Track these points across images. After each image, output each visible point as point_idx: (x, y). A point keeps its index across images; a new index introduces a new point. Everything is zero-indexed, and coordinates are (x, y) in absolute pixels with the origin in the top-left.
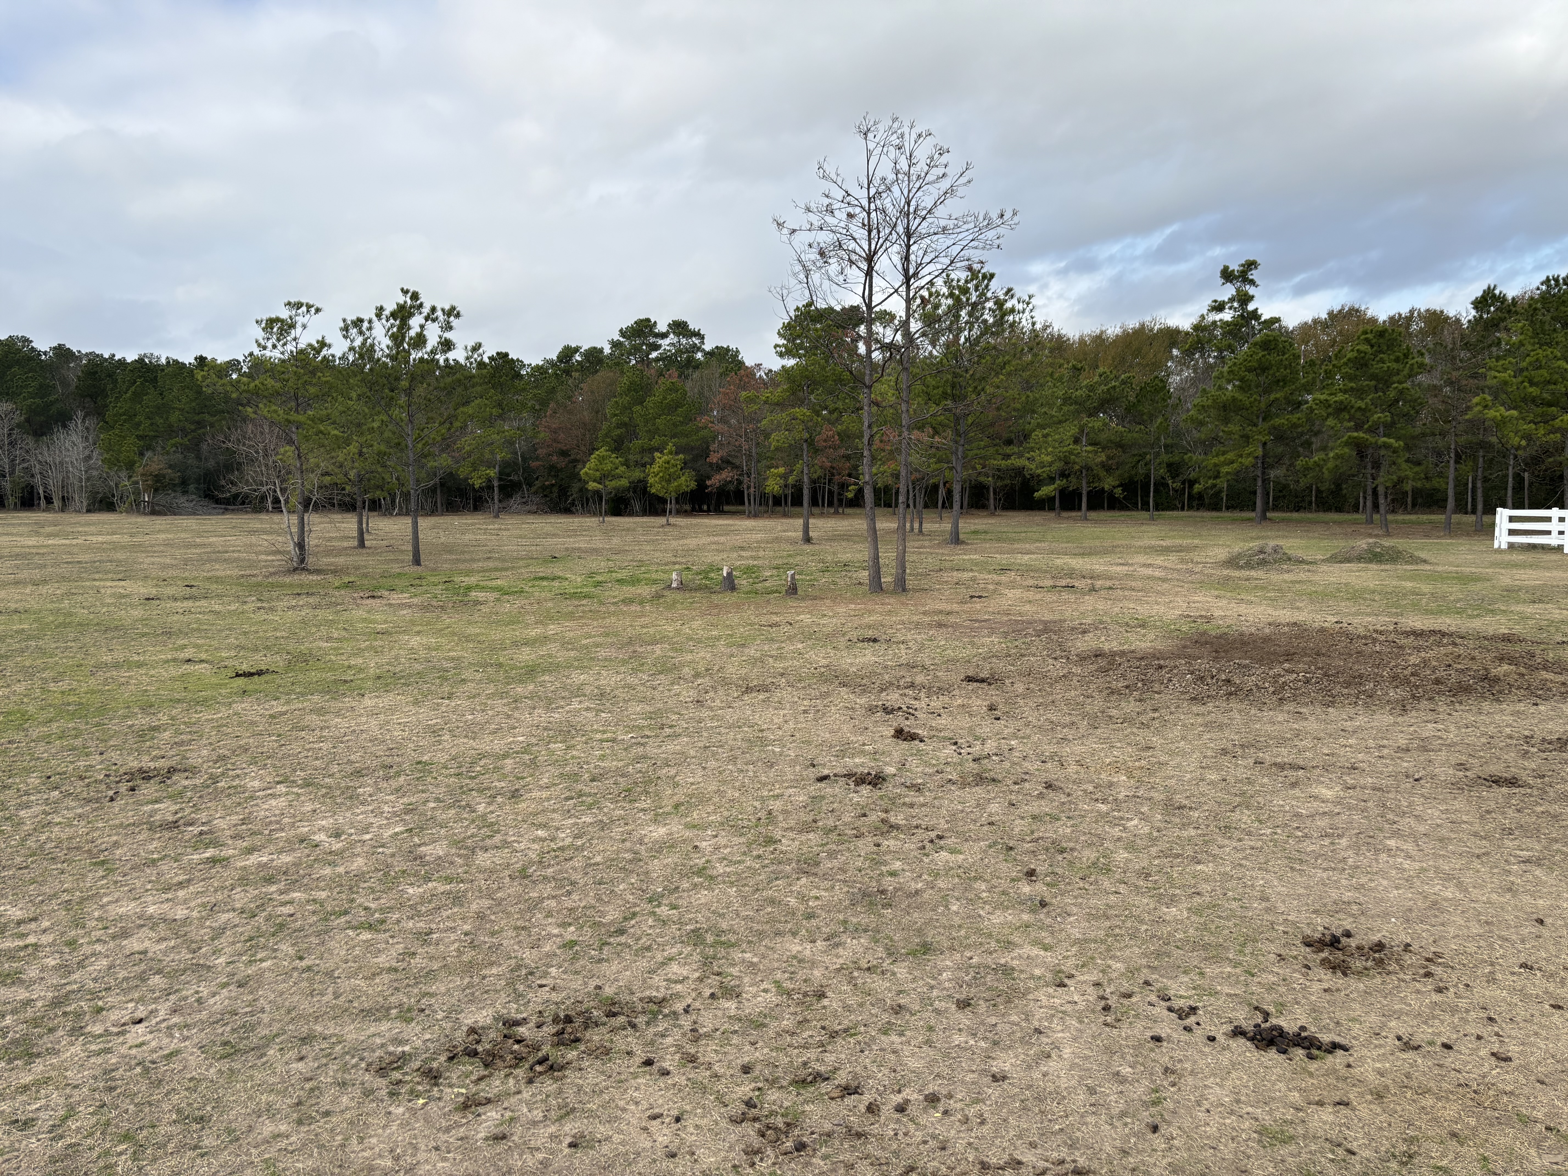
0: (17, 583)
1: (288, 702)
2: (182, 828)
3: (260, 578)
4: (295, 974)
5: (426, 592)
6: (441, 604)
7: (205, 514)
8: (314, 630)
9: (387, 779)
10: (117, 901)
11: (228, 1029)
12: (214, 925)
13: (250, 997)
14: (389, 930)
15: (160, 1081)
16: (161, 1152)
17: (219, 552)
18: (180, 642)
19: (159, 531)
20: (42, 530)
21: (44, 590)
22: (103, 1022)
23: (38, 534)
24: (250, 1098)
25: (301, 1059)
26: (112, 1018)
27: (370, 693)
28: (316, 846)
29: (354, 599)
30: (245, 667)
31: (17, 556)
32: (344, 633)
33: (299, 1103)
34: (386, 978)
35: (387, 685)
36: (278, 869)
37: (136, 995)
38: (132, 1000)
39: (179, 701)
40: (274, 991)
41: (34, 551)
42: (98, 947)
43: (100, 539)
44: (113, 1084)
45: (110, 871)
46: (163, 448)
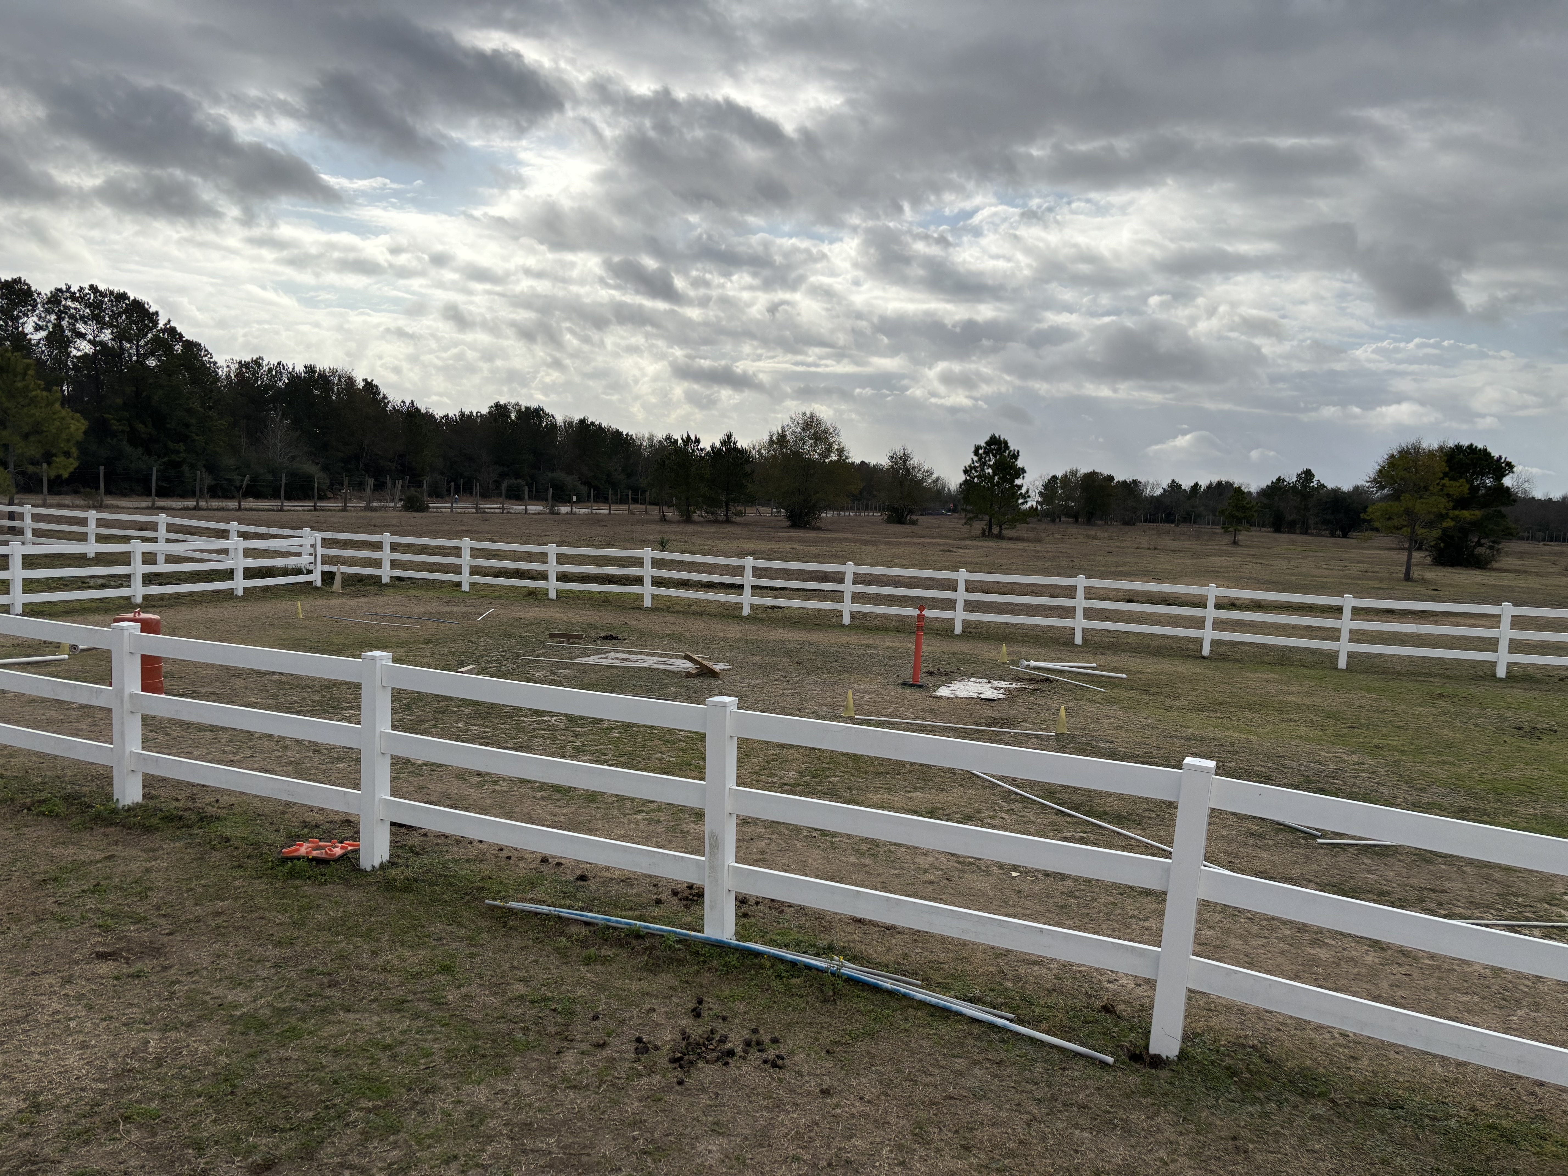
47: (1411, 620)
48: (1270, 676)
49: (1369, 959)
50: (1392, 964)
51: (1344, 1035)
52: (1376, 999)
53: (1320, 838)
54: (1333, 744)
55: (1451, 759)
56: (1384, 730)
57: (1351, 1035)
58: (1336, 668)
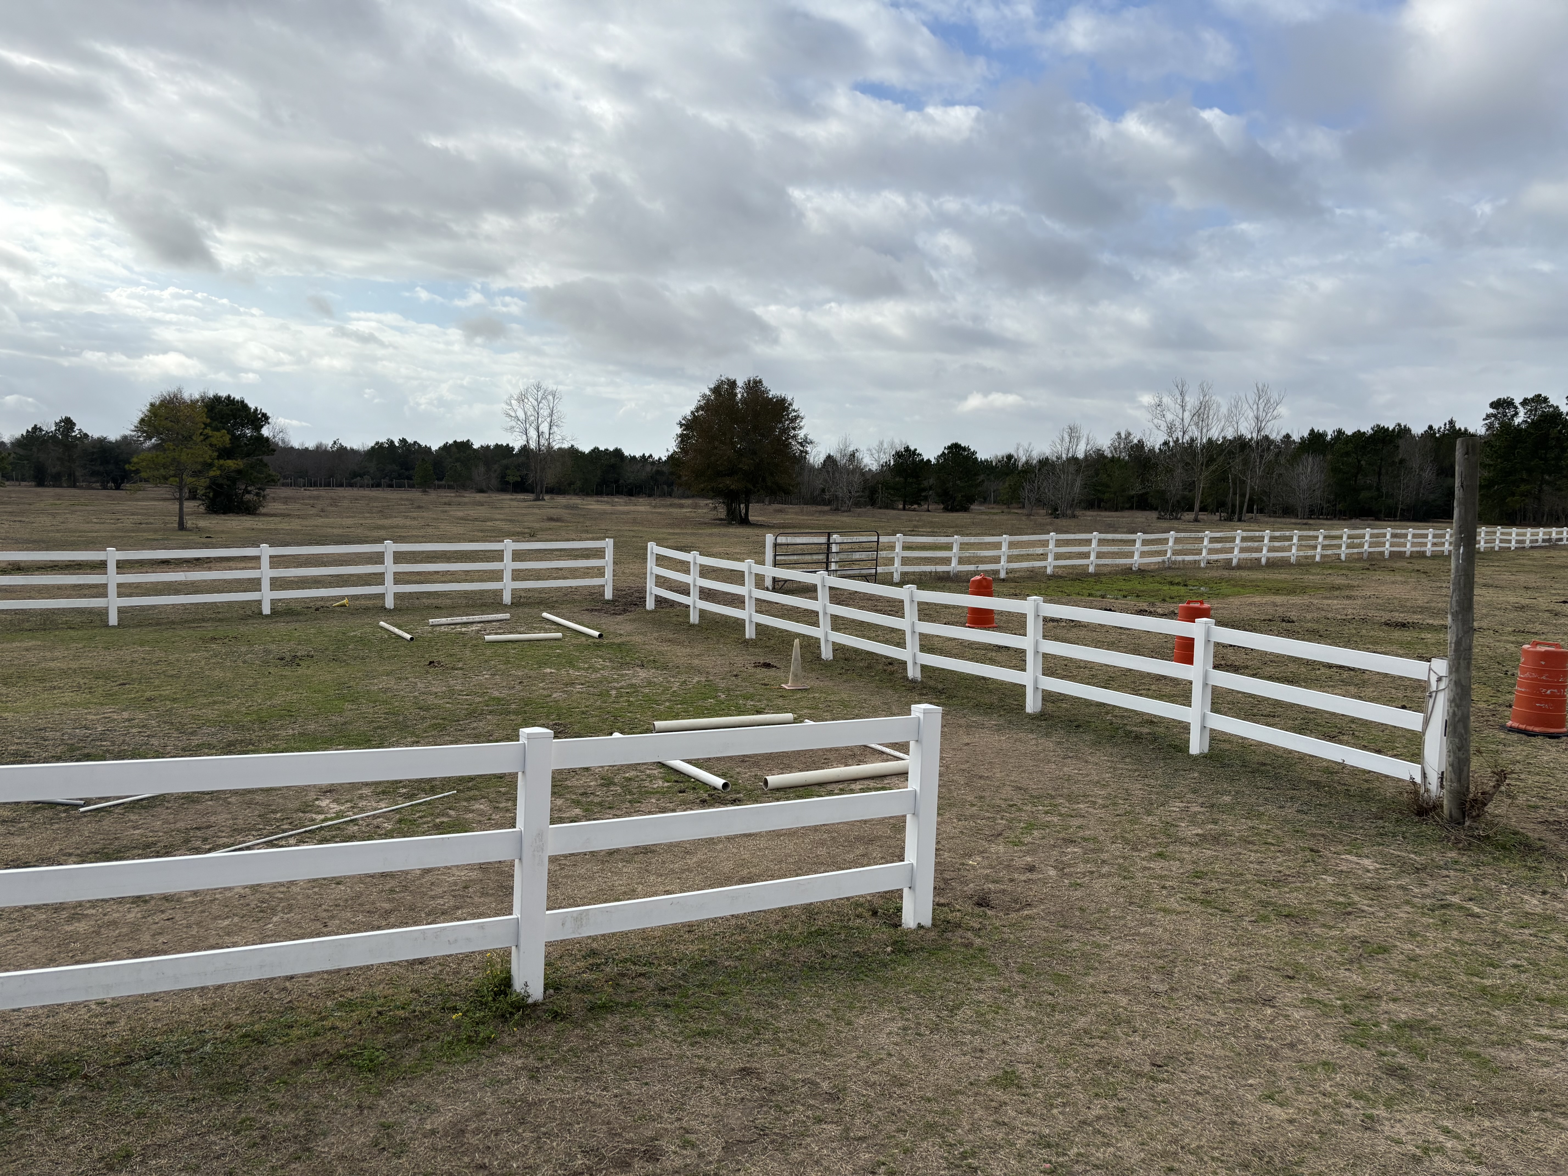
47: (186, 569)
48: (30, 644)
49: (130, 917)
50: (155, 913)
51: (100, 1003)
52: (137, 954)
53: (82, 806)
54: (102, 704)
55: (221, 698)
56: (157, 682)
57: (109, 1001)
58: (107, 626)
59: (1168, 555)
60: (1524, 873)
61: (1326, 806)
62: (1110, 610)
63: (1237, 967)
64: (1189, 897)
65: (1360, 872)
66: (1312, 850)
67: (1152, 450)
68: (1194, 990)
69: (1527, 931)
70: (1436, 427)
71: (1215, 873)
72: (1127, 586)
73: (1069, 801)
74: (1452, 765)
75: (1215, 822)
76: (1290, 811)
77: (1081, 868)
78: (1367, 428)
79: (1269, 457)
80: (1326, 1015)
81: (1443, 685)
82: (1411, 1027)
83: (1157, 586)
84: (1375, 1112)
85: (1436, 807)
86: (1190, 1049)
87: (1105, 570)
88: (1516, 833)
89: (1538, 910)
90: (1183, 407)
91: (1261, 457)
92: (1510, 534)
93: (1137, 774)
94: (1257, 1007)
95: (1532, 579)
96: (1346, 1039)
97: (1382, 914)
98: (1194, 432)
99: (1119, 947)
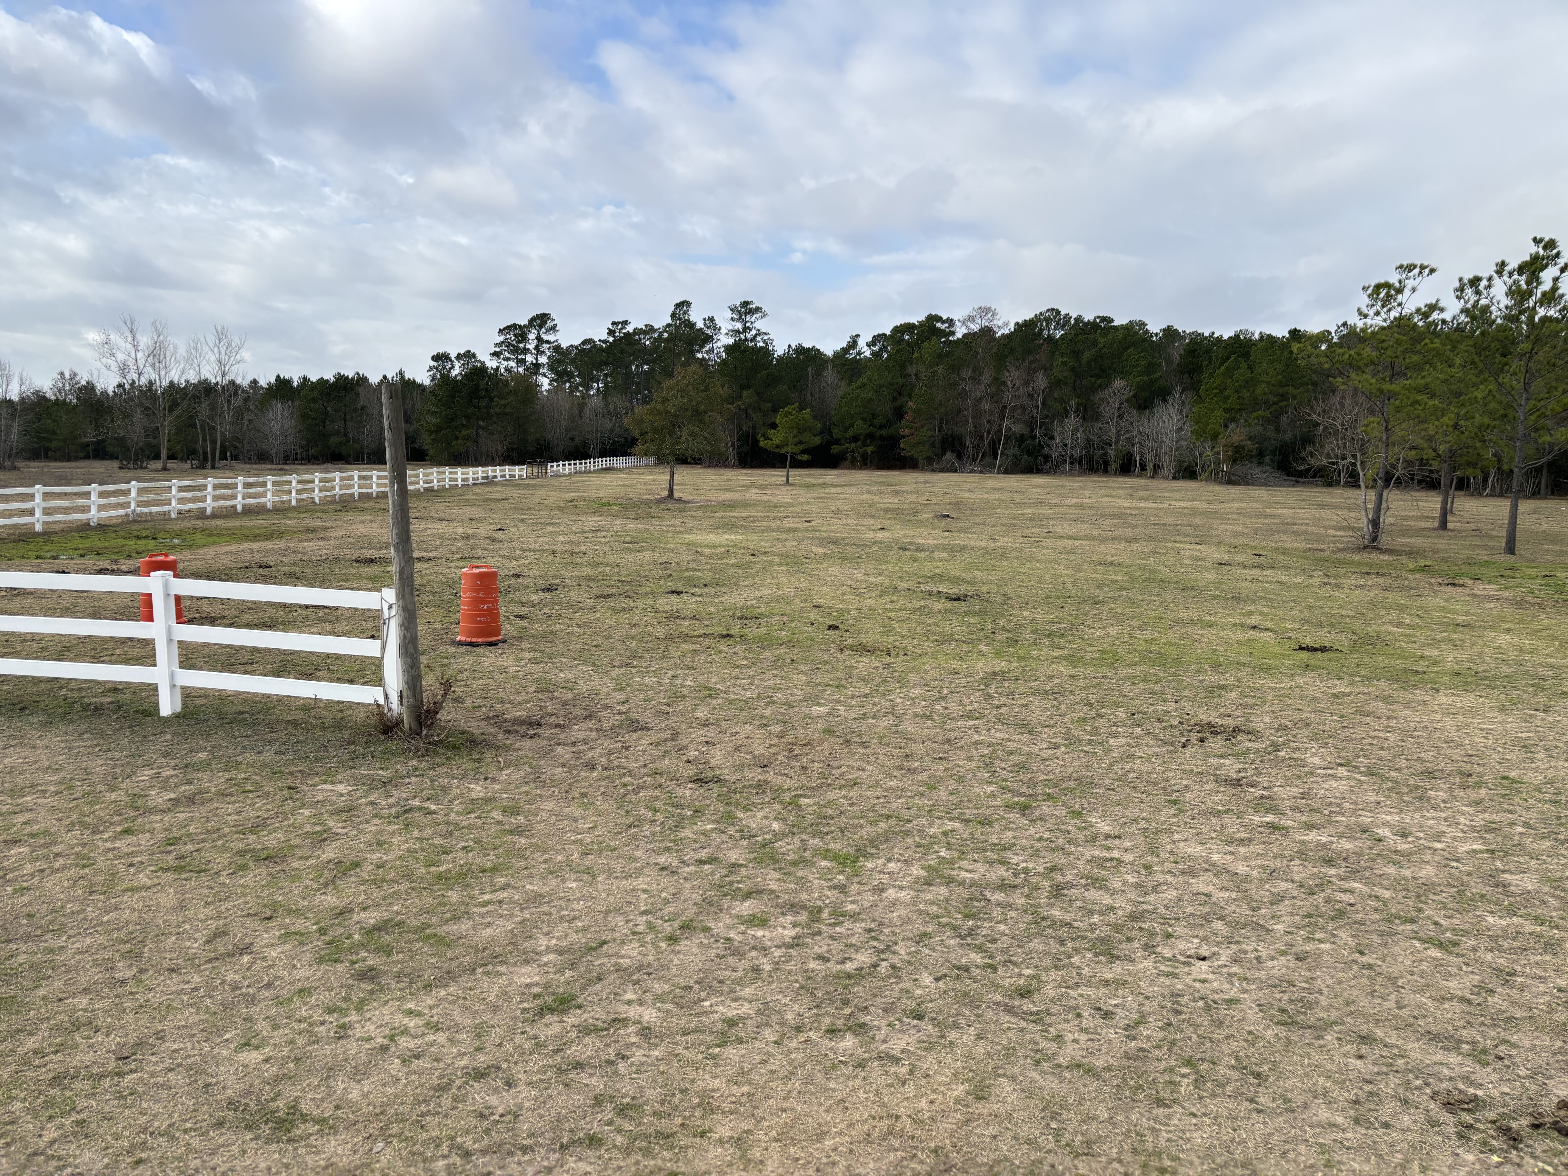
0: (1113, 539)
1: (1352, 684)
2: (1244, 787)
3: (1327, 553)
4: (1355, 967)
5: (1520, 585)
6: (1538, 600)
7: (1276, 486)
8: (1383, 612)
9: (1465, 787)
10: (1186, 840)
11: (1286, 997)
12: (1273, 890)
13: (1308, 974)
14: (1463, 955)
15: (1221, 1023)
16: (1219, 1091)
17: (1287, 524)
18: (1248, 608)
19: (1233, 500)
20: (1135, 494)
21: (1134, 546)
22: (1172, 947)
23: (1131, 496)
24: (1306, 1075)
25: (1361, 1057)
26: (1180, 947)
27: (1446, 689)
28: (1380, 840)
29: (1430, 584)
30: (1308, 641)
31: (1114, 516)
32: (1418, 620)
33: (1356, 1102)
34: (1458, 1007)
35: (1467, 684)
36: (1338, 853)
37: (1201, 934)
38: (1197, 936)
39: (1244, 665)
40: (1332, 977)
41: (1128, 512)
42: (1170, 878)
43: (1182, 504)
44: (1179, 1008)
45: (1181, 811)
46: (1246, 421)
59: (132, 507)
60: (471, 765)
61: (302, 742)
62: (63, 572)
63: (213, 925)
64: (161, 868)
65: (334, 798)
66: (290, 788)
67: (104, 393)
68: (166, 964)
69: (473, 816)
70: (389, 377)
71: (189, 835)
72: (87, 544)
73: (12, 797)
74: (407, 683)
75: (190, 782)
76: (269, 755)
77: (29, 868)
78: (329, 376)
79: (238, 402)
80: (302, 944)
81: (393, 612)
82: (379, 929)
83: (121, 542)
84: (347, 1019)
85: (399, 723)
86: (160, 1028)
87: (57, 528)
88: (463, 733)
89: (482, 795)
90: (136, 347)
91: (229, 402)
92: (456, 473)
93: (97, 749)
94: (235, 959)
95: (476, 512)
96: (321, 960)
97: (354, 832)
98: (150, 374)
99: (78, 945)
